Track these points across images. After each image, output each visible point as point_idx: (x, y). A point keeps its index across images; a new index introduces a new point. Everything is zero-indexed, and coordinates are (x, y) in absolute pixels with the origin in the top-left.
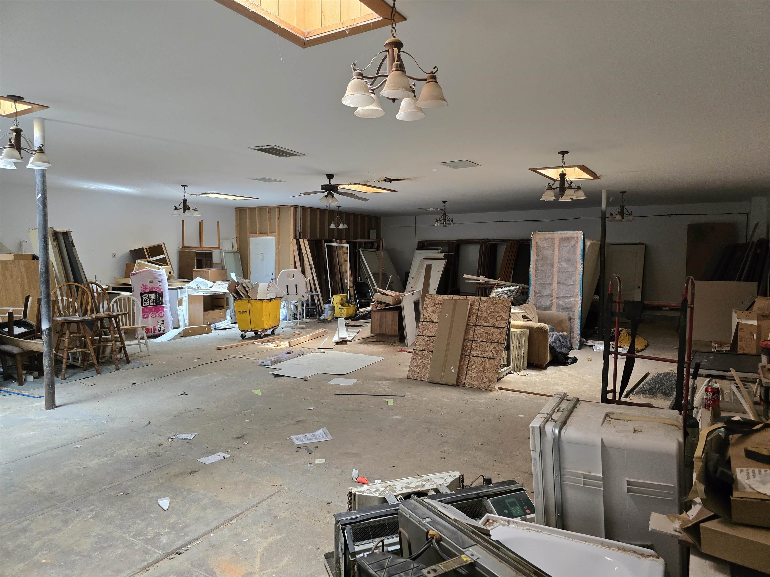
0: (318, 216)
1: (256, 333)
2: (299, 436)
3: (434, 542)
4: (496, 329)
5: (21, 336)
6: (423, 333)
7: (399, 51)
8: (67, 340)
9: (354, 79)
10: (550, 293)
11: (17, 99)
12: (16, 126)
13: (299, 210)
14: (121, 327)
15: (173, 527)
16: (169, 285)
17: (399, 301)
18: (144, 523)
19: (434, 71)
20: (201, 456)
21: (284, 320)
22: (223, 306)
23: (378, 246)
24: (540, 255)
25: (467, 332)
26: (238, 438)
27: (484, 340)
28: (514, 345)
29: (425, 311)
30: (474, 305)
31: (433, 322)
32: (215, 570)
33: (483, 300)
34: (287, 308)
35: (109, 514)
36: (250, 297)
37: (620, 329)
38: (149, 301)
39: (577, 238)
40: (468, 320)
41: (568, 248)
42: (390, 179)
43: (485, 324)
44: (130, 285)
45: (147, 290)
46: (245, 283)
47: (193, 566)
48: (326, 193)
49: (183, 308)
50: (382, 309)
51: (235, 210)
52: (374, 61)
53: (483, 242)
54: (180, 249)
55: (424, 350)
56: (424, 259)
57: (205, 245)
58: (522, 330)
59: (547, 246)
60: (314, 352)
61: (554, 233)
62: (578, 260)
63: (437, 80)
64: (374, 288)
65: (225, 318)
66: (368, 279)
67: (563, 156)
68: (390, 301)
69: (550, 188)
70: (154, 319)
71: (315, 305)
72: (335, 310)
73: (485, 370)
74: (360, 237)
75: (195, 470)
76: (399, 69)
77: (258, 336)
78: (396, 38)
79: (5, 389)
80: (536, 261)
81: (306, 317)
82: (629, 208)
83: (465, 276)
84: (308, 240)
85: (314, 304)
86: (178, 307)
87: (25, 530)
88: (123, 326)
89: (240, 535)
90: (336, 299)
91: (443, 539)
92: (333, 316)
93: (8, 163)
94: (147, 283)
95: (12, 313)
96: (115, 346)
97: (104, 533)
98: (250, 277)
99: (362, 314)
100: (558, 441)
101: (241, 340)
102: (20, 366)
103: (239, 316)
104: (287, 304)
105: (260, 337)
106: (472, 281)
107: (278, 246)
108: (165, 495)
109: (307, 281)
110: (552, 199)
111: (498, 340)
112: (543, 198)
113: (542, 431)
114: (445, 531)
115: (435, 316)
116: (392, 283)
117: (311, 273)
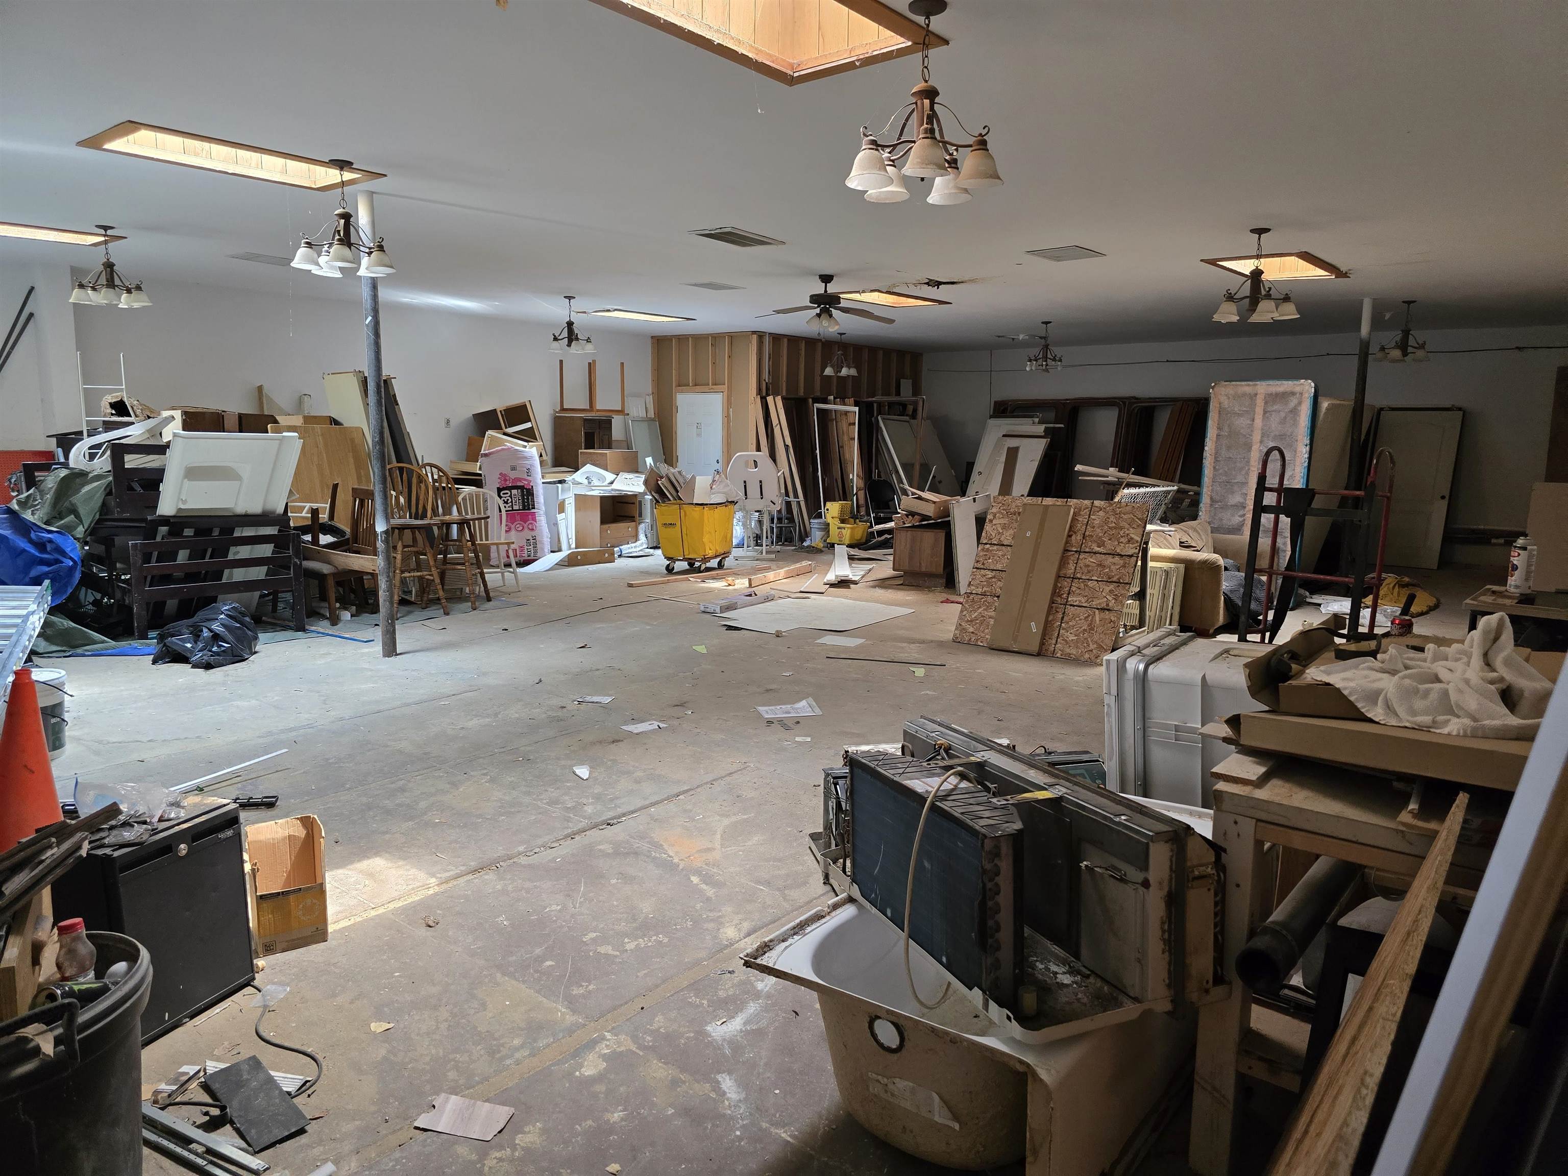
0: (803, 353)
1: (691, 565)
2: (770, 708)
3: (942, 751)
4: (1117, 558)
5: (329, 546)
6: (983, 564)
7: (932, 104)
8: (399, 557)
9: (865, 149)
10: (1241, 500)
11: (342, 165)
12: (344, 208)
13: (767, 339)
14: (478, 542)
15: (598, 798)
16: (543, 477)
17: (945, 512)
18: (558, 791)
19: (984, 132)
20: (625, 724)
21: (740, 545)
22: (634, 517)
23: (915, 411)
24: (1226, 429)
25: (1063, 562)
26: (677, 705)
27: (1093, 578)
28: (1153, 592)
29: (990, 525)
30: (1080, 515)
31: (1003, 545)
32: (661, 842)
33: (1097, 507)
34: (744, 525)
35: (510, 779)
36: (681, 499)
37: (1384, 575)
38: (512, 502)
39: (1301, 394)
40: (1067, 542)
41: (1283, 414)
42: (937, 281)
43: (1098, 549)
44: (480, 475)
45: (508, 483)
46: (675, 474)
47: (631, 837)
48: (818, 310)
49: (566, 519)
50: (913, 527)
51: (649, 341)
52: (894, 119)
53: (1124, 403)
54: (557, 412)
55: (984, 594)
56: (1004, 436)
57: (599, 406)
58: (1172, 565)
59: (1240, 410)
60: (792, 596)
61: (1257, 385)
62: (1300, 437)
63: (988, 147)
64: (901, 485)
65: (636, 539)
66: (893, 475)
67: (1260, 236)
68: (929, 510)
69: (1230, 297)
70: (519, 533)
71: (794, 521)
72: (829, 531)
73: (1091, 628)
74: (880, 392)
75: (618, 739)
76: (928, 135)
77: (695, 570)
78: (930, 83)
79: (313, 628)
80: (1217, 438)
81: (777, 543)
82: (1417, 336)
83: (1079, 468)
84: (783, 399)
85: (791, 519)
86: (558, 516)
87: (403, 790)
88: (481, 540)
89: (691, 811)
90: (833, 509)
91: (952, 747)
92: (825, 541)
93: (332, 267)
94: (507, 471)
95: (315, 512)
96: (470, 571)
97: (507, 798)
98: (679, 464)
99: (880, 539)
100: (1143, 680)
101: (667, 574)
102: (332, 595)
103: (663, 532)
104: (744, 517)
105: (699, 570)
106: (1092, 478)
107: (728, 409)
108: (581, 763)
109: (779, 474)
110: (1235, 318)
111: (1120, 578)
112: (1216, 318)
113: (1121, 666)
114: (955, 740)
115: (1008, 534)
116: (937, 479)
117: (786, 462)
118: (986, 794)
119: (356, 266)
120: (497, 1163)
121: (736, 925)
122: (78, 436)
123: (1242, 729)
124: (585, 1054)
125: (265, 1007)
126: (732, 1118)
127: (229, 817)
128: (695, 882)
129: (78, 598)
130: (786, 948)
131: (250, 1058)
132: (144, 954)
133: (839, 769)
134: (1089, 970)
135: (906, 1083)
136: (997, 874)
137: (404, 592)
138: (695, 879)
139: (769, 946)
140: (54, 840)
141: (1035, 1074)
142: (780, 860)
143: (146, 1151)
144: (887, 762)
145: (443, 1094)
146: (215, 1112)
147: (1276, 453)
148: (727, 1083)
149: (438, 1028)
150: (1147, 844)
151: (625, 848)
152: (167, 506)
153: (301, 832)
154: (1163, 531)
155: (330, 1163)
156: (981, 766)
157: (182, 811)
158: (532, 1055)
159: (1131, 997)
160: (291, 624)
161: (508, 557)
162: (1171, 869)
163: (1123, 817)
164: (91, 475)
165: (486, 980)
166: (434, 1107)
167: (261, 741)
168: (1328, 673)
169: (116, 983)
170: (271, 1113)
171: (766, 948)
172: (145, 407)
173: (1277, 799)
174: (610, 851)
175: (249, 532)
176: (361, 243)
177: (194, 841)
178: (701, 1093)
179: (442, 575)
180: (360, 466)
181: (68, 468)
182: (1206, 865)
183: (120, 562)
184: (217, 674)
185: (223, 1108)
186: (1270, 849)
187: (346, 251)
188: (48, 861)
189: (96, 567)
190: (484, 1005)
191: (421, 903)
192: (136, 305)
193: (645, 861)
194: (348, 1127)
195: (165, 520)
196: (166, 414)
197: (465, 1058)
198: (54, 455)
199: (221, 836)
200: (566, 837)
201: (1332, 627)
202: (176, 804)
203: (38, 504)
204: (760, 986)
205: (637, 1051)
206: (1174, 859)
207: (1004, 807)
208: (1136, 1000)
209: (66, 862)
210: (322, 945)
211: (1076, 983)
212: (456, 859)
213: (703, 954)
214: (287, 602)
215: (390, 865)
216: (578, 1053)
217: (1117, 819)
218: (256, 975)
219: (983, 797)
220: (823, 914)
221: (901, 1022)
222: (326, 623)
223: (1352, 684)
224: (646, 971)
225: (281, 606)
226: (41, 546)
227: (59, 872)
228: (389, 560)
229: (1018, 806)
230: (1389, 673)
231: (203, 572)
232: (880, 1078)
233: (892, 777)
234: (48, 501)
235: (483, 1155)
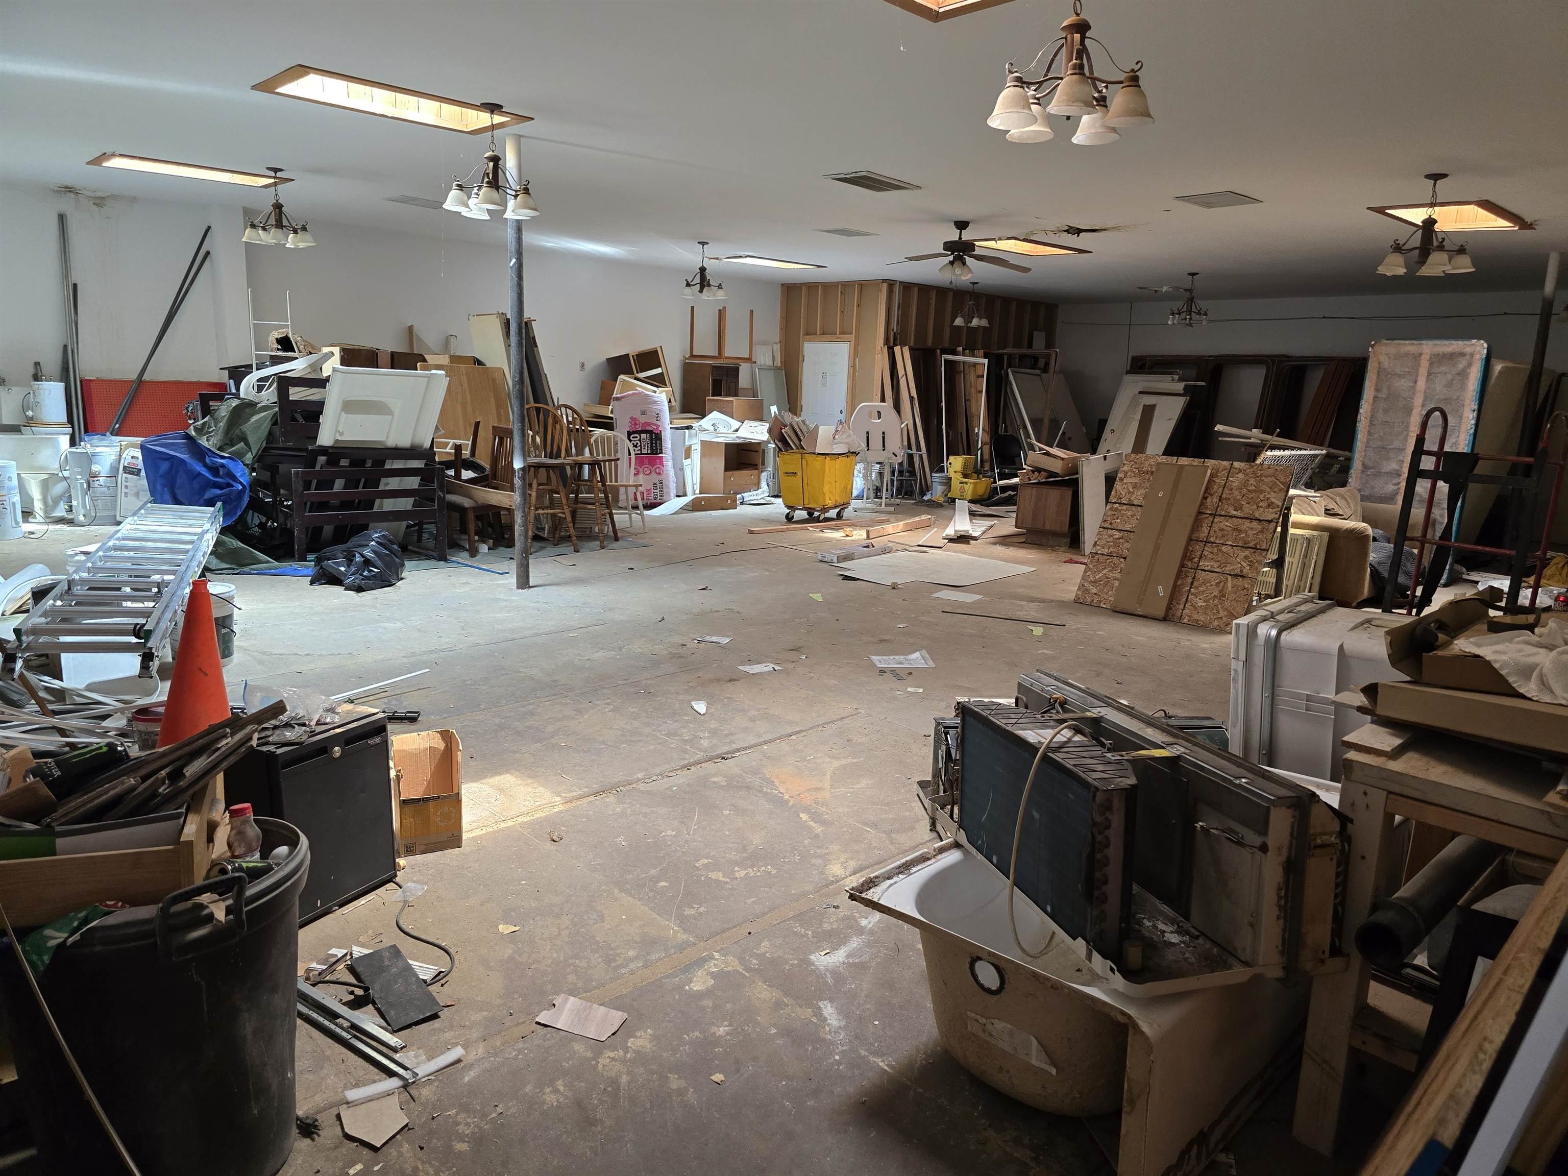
0: (933, 302)
1: (810, 514)
2: (884, 657)
3: (1057, 705)
4: (1255, 523)
5: (471, 481)
6: (1111, 524)
7: (1083, 38)
8: (534, 494)
9: (1009, 87)
10: (1397, 467)
11: (493, 108)
12: (493, 151)
13: (897, 289)
14: (608, 483)
15: (714, 733)
16: (671, 423)
17: (1074, 470)
18: (676, 723)
19: (1136, 68)
20: (742, 664)
21: (857, 498)
22: (757, 465)
23: (1047, 364)
24: (1385, 390)
25: (1196, 525)
26: (792, 650)
27: (1227, 543)
28: (1292, 561)
29: (1121, 484)
30: (1217, 476)
31: (1133, 505)
32: (773, 779)
33: (1236, 468)
34: (865, 477)
35: (632, 710)
36: (804, 449)
37: (1550, 554)
38: (641, 446)
39: (1472, 355)
40: (1202, 504)
41: (1450, 377)
42: (1077, 229)
43: (1235, 513)
44: (611, 418)
45: (637, 427)
46: (797, 423)
47: (745, 772)
48: (951, 258)
49: (692, 464)
50: (1039, 483)
51: (779, 289)
52: (1042, 55)
53: (1273, 361)
54: (686, 359)
55: (1110, 555)
56: (1140, 393)
57: (728, 352)
58: (1315, 533)
59: (1401, 371)
60: (910, 550)
61: (1422, 344)
62: (1467, 402)
63: (1141, 83)
64: (1029, 440)
65: (758, 486)
66: (1021, 430)
67: (1435, 182)
68: (1056, 467)
69: (1398, 248)
70: (647, 477)
71: (915, 475)
72: (950, 486)
73: (1222, 595)
74: (1011, 344)
75: (735, 678)
76: (1077, 71)
77: (814, 520)
78: (1081, 16)
79: (454, 559)
80: (1374, 400)
81: (897, 496)
83: (1219, 428)
84: (911, 349)
85: (912, 473)
86: (684, 461)
87: (532, 713)
88: (611, 481)
89: (802, 751)
90: (955, 464)
91: (1068, 702)
92: (946, 495)
93: (481, 210)
94: (637, 415)
95: (458, 448)
96: (600, 511)
97: (628, 727)
98: (802, 413)
99: (1003, 495)
100: (1274, 646)
101: (786, 522)
102: (472, 527)
103: (785, 480)
104: (865, 468)
105: (818, 520)
106: (1233, 439)
107: (854, 359)
108: (699, 699)
109: (903, 426)
110: (1402, 271)
111: (1257, 544)
112: (1381, 270)
113: (1252, 631)
114: (1072, 695)
115: (1139, 493)
116: (1067, 436)
117: (911, 414)
118: (1100, 748)
119: (501, 208)
120: (610, 1062)
121: (842, 863)
122: (248, 369)
123: (1378, 698)
124: (694, 970)
125: (405, 902)
126: (831, 1043)
127: (377, 725)
128: (804, 819)
129: (246, 522)
130: (891, 885)
131: (391, 947)
132: (304, 840)
133: (951, 719)
134: (1198, 931)
135: (1004, 1024)
136: (1108, 827)
137: (538, 529)
138: (804, 816)
139: (874, 882)
140: (228, 730)
141: (1136, 1027)
142: (887, 804)
143: (299, 1022)
144: (999, 712)
145: (563, 995)
146: (360, 992)
147: (1437, 413)
148: (828, 1010)
149: (559, 934)
150: (1268, 809)
151: (738, 782)
152: (325, 438)
153: (441, 745)
154: (1307, 497)
155: (459, 1047)
156: (1096, 722)
157: (337, 717)
158: (645, 967)
159: (1241, 961)
160: (434, 554)
161: (636, 499)
162: (1292, 835)
163: (1244, 780)
164: (259, 406)
165: (605, 894)
166: (554, 1005)
167: (405, 660)
168: (1478, 645)
169: (278, 864)
170: (408, 998)
171: (871, 883)
172: (307, 344)
173: (1412, 772)
174: (724, 783)
175: (398, 465)
176: (508, 186)
177: (347, 743)
178: (803, 1017)
179: (574, 514)
180: (500, 406)
181: (239, 398)
182: (1330, 834)
183: (284, 489)
184: (367, 596)
185: (366, 989)
186: (1402, 823)
187: (494, 194)
188: (223, 749)
189: (262, 492)
190: (602, 918)
191: (546, 818)
192: (301, 245)
193: (756, 796)
194: (477, 1017)
195: (324, 450)
196: (325, 350)
197: (584, 964)
198: (226, 386)
199: (371, 742)
200: (683, 767)
201: (1487, 598)
202: (331, 710)
203: (212, 431)
204: (864, 922)
205: (744, 972)
206: (1296, 826)
207: (1118, 762)
208: (1246, 964)
209: (238, 751)
210: (456, 851)
211: (1184, 942)
212: (580, 781)
213: (808, 888)
214: (430, 533)
215: (519, 782)
216: (689, 968)
217: (1238, 782)
218: (398, 873)
219: (1098, 751)
220: (929, 856)
221: (1002, 964)
222: (465, 554)
223: (1505, 658)
224: (754, 899)
225: (425, 536)
226: (214, 470)
227: (232, 759)
228: (525, 497)
229: (1134, 762)
230: (1546, 647)
231: (357, 501)
232: (978, 1017)
233: (1004, 726)
234: (221, 428)
235: (598, 1054)
